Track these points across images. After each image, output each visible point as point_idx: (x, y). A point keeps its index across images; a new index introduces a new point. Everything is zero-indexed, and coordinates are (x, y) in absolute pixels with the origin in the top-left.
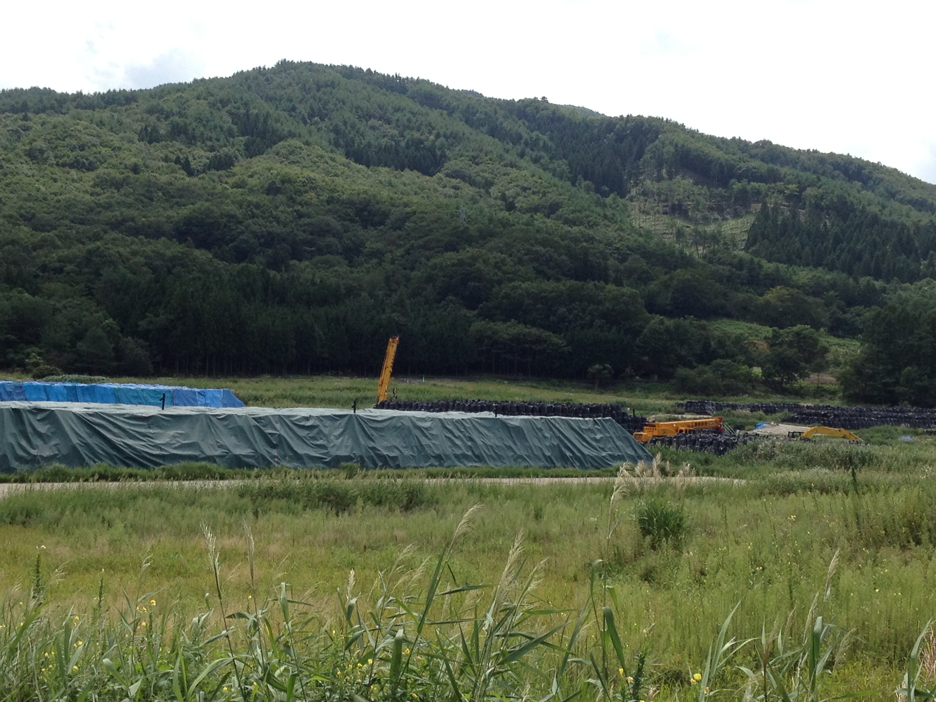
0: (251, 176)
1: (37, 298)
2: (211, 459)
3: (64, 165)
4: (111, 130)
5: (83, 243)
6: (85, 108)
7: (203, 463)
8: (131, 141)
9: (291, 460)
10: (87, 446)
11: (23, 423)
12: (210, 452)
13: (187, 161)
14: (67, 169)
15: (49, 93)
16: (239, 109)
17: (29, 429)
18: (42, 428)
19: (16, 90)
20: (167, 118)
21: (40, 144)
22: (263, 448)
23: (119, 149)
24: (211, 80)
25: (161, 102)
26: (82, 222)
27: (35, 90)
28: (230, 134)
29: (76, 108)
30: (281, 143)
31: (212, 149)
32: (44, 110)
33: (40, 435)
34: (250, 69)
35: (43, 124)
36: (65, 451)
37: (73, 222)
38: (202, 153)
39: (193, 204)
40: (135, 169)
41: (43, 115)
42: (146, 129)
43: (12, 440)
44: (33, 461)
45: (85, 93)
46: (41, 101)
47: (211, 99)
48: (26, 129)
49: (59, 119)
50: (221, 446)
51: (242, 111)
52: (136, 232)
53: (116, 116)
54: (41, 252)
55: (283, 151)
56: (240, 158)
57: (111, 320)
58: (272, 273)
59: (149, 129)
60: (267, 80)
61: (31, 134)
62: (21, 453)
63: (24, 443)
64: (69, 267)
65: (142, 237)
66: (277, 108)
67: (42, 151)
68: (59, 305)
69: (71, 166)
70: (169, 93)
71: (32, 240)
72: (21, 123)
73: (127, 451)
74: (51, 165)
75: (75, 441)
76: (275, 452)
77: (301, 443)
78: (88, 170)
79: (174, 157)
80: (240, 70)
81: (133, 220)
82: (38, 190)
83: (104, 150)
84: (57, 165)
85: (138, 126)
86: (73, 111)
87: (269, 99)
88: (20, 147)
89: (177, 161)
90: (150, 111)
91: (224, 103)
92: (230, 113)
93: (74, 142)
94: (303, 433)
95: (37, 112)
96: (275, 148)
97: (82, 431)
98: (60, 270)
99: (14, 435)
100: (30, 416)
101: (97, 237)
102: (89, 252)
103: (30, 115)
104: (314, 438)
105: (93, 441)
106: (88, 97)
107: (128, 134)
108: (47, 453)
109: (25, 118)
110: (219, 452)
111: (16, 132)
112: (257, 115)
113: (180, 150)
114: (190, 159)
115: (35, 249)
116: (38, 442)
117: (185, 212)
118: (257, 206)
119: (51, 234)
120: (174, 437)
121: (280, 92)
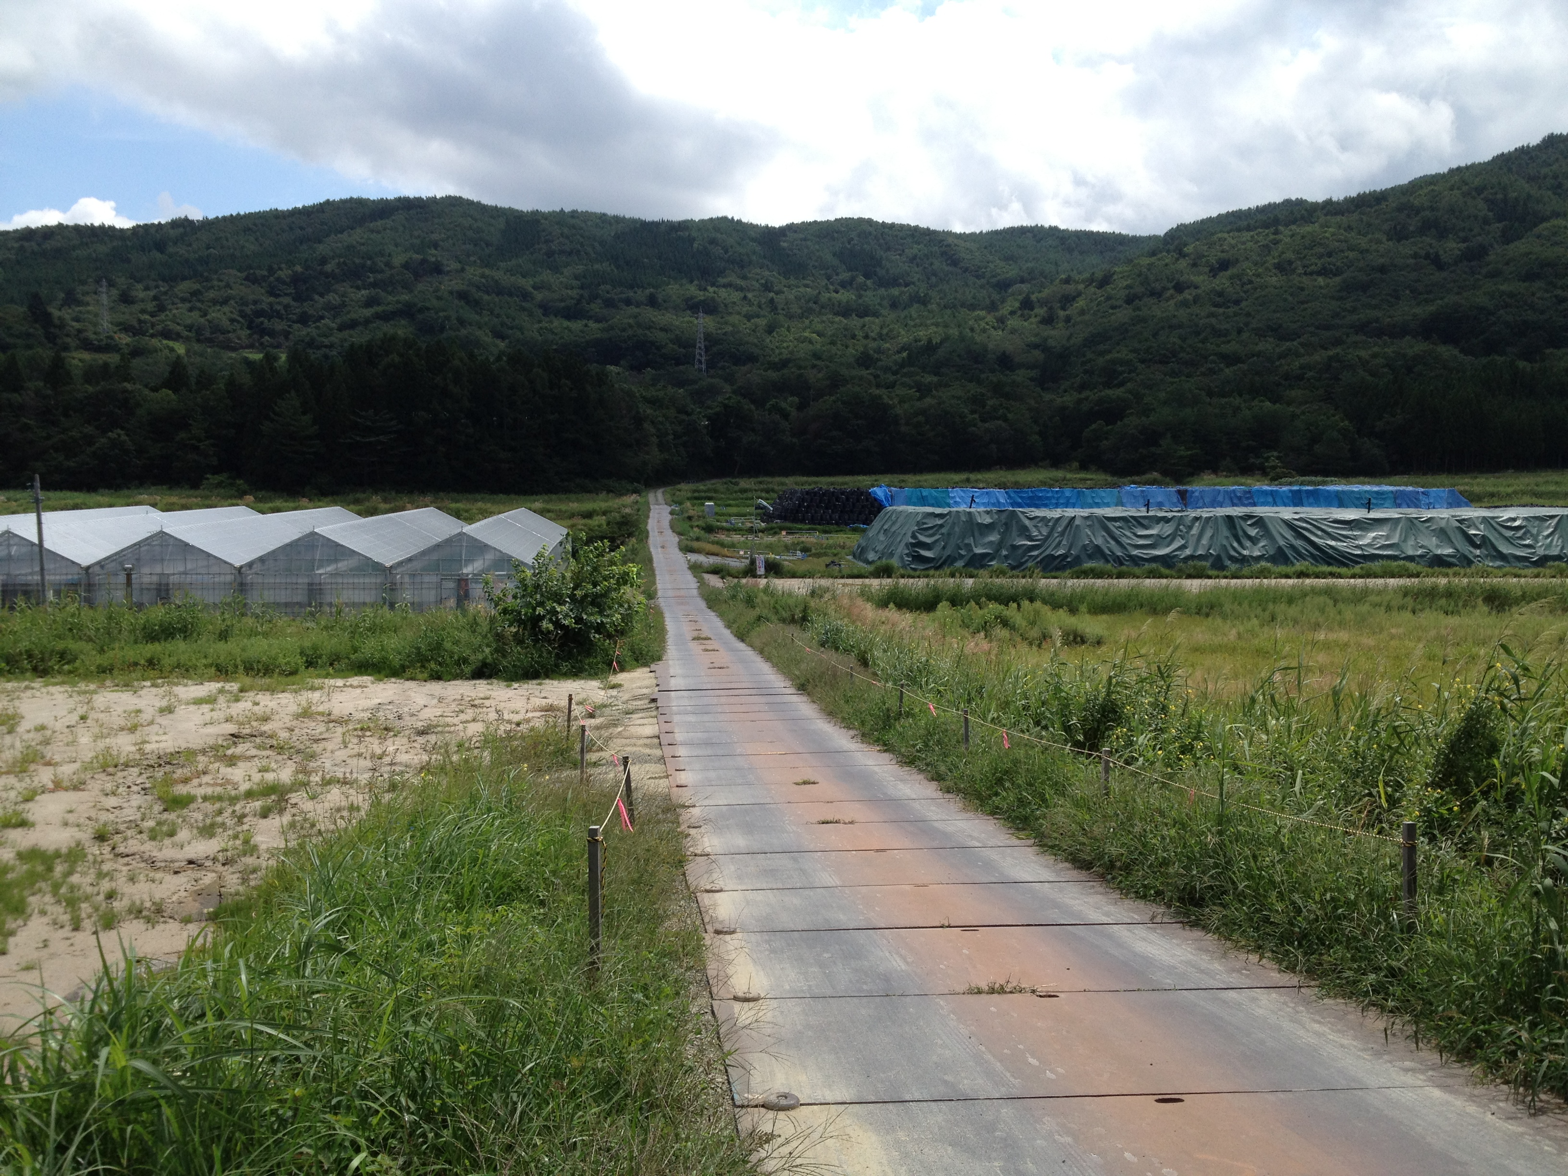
0: (1507, 264)
1: (1278, 405)
2: (1411, 558)
3: (1311, 274)
4: (1359, 233)
5: (1326, 349)
6: (1336, 214)
7: (1402, 562)
8: (1379, 242)
9: (1494, 558)
10: (1292, 547)
11: (1235, 528)
12: (1410, 553)
13: (1437, 255)
14: (1315, 277)
15: (1300, 202)
16: (1496, 193)
17: (1240, 533)
18: (1253, 532)
19: (1270, 204)
20: (1418, 212)
21: (1289, 255)
22: (1467, 549)
23: (1367, 251)
24: (1467, 168)
25: (1411, 199)
26: (1327, 328)
27: (1287, 202)
28: (1486, 221)
29: (1326, 215)
30: (1545, 225)
31: (1465, 240)
32: (1294, 222)
33: (1250, 538)
34: (1512, 149)
35: (1292, 236)
36: (1272, 552)
37: (1318, 328)
38: (1455, 245)
39: (1442, 299)
40: (1382, 269)
41: (1293, 227)
42: (1395, 228)
43: (1225, 542)
44: (1243, 560)
45: (1335, 199)
46: (1292, 213)
47: (1465, 188)
48: (1276, 242)
49: (1308, 228)
50: (1422, 547)
51: (1500, 196)
52: (1380, 333)
53: (1364, 218)
54: (1283, 361)
55: (1545, 233)
56: (1496, 246)
57: (1346, 423)
58: (1521, 364)
59: (1398, 227)
60: (1531, 158)
61: (1280, 247)
62: (1233, 553)
63: (1235, 544)
64: (1310, 374)
65: (1386, 338)
66: (1540, 188)
67: (1290, 262)
68: (1298, 411)
69: (1319, 273)
70: (1421, 187)
71: (1278, 350)
72: (1272, 237)
73: (1330, 551)
74: (1300, 275)
75: (1282, 543)
76: (1478, 552)
77: (1507, 543)
78: (1335, 275)
79: (1423, 253)
80: (1500, 152)
81: (1377, 320)
82: (1285, 300)
83: (1352, 255)
84: (1305, 274)
85: (1386, 227)
86: (1322, 219)
87: (1531, 179)
88: (1271, 261)
89: (1427, 256)
90: (1400, 209)
91: (1480, 190)
92: (1486, 200)
93: (1321, 250)
94: (1509, 534)
95: (1286, 225)
96: (1536, 230)
97: (1289, 534)
98: (1300, 378)
99: (1227, 538)
100: (1242, 523)
101: (1338, 342)
102: (1330, 358)
103: (1281, 228)
104: (1520, 538)
105: (1298, 543)
106: (1338, 203)
107: (1377, 235)
108: (1257, 553)
109: (1276, 233)
110: (1419, 552)
111: (1266, 246)
112: (1516, 199)
113: (1430, 245)
114: (1441, 252)
115: (1279, 358)
116: (1248, 544)
117: (1431, 308)
118: (1511, 295)
119: (1295, 343)
120: (1374, 538)
121: (1544, 171)
